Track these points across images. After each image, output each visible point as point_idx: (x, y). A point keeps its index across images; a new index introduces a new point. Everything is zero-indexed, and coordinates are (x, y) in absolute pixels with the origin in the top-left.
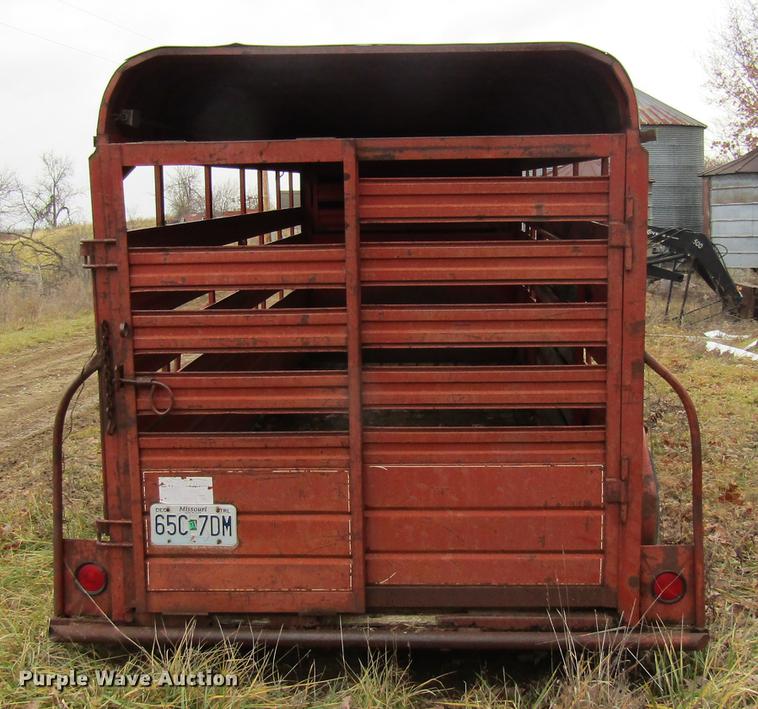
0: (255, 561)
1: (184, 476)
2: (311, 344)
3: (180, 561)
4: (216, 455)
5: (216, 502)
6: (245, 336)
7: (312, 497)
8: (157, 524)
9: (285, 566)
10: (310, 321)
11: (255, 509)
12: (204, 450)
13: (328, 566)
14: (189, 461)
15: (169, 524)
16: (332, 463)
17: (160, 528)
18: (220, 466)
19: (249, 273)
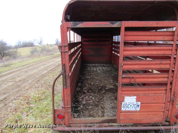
0: (143, 113)
1: (130, 96)
2: (162, 68)
3: (127, 113)
4: (138, 92)
5: (136, 101)
6: (147, 66)
7: (157, 100)
8: (123, 106)
9: (149, 114)
10: (162, 63)
11: (144, 103)
12: (135, 91)
13: (158, 114)
14: (132, 93)
15: (126, 106)
16: (162, 93)
17: (124, 107)
18: (138, 94)
19: (150, 52)
